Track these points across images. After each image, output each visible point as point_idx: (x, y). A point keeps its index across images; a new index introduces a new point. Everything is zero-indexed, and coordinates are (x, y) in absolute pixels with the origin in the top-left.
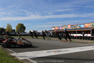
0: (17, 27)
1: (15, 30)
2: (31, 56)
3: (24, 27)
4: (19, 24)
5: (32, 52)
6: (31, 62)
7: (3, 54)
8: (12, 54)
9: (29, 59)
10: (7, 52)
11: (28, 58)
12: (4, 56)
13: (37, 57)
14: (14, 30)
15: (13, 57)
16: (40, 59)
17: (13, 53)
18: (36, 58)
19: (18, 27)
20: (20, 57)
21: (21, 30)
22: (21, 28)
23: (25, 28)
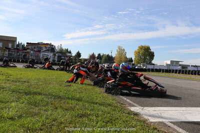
0: (137, 53)
1: (133, 59)
2: (172, 117)
3: (151, 52)
4: (141, 48)
5: (174, 108)
6: (176, 130)
7: (116, 107)
8: (133, 109)
9: (171, 122)
10: (122, 104)
11: (167, 121)
12: (119, 111)
13: (187, 121)
14: (131, 58)
15: (136, 114)
16: (195, 126)
17: (134, 106)
18: (184, 122)
19: (139, 52)
20: (150, 116)
21: (145, 58)
22: (144, 55)
23: (154, 56)
